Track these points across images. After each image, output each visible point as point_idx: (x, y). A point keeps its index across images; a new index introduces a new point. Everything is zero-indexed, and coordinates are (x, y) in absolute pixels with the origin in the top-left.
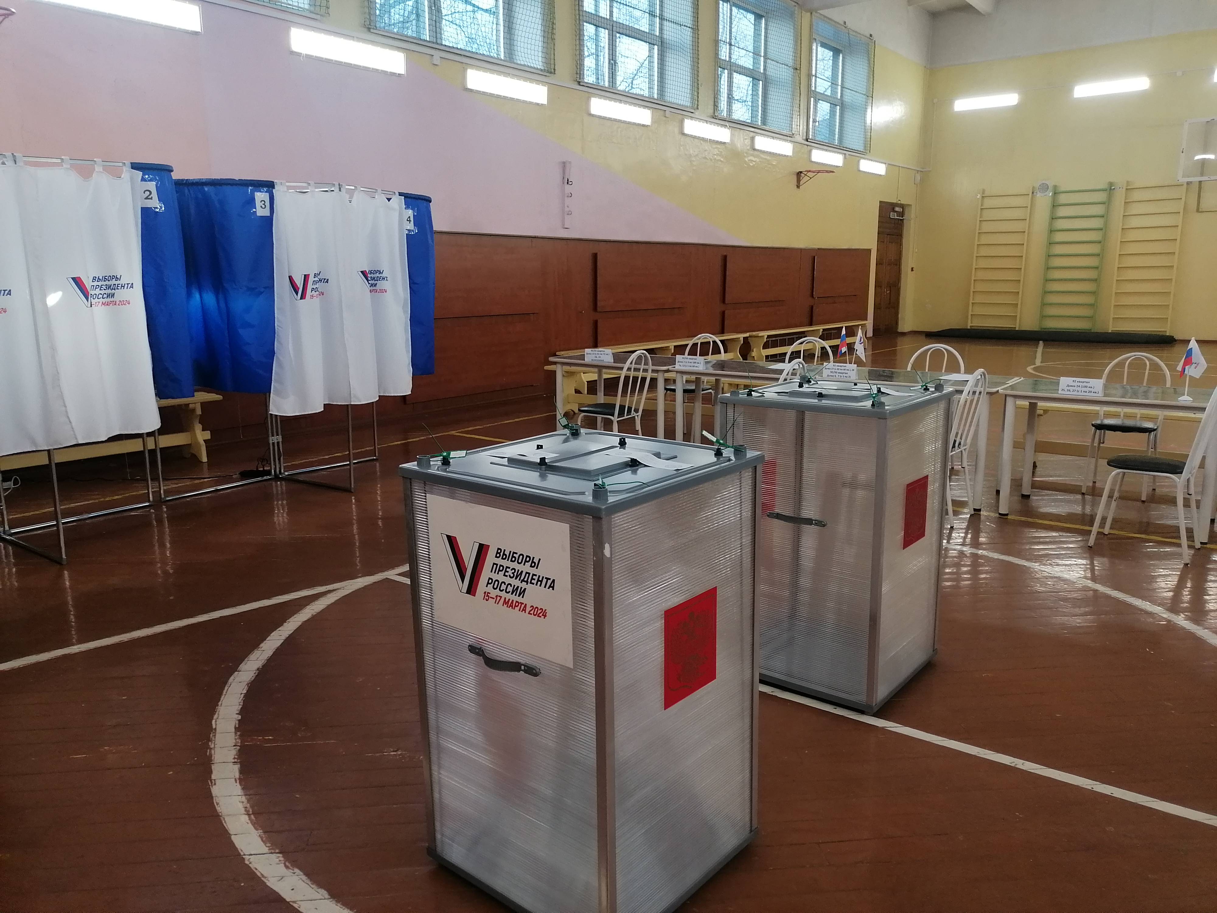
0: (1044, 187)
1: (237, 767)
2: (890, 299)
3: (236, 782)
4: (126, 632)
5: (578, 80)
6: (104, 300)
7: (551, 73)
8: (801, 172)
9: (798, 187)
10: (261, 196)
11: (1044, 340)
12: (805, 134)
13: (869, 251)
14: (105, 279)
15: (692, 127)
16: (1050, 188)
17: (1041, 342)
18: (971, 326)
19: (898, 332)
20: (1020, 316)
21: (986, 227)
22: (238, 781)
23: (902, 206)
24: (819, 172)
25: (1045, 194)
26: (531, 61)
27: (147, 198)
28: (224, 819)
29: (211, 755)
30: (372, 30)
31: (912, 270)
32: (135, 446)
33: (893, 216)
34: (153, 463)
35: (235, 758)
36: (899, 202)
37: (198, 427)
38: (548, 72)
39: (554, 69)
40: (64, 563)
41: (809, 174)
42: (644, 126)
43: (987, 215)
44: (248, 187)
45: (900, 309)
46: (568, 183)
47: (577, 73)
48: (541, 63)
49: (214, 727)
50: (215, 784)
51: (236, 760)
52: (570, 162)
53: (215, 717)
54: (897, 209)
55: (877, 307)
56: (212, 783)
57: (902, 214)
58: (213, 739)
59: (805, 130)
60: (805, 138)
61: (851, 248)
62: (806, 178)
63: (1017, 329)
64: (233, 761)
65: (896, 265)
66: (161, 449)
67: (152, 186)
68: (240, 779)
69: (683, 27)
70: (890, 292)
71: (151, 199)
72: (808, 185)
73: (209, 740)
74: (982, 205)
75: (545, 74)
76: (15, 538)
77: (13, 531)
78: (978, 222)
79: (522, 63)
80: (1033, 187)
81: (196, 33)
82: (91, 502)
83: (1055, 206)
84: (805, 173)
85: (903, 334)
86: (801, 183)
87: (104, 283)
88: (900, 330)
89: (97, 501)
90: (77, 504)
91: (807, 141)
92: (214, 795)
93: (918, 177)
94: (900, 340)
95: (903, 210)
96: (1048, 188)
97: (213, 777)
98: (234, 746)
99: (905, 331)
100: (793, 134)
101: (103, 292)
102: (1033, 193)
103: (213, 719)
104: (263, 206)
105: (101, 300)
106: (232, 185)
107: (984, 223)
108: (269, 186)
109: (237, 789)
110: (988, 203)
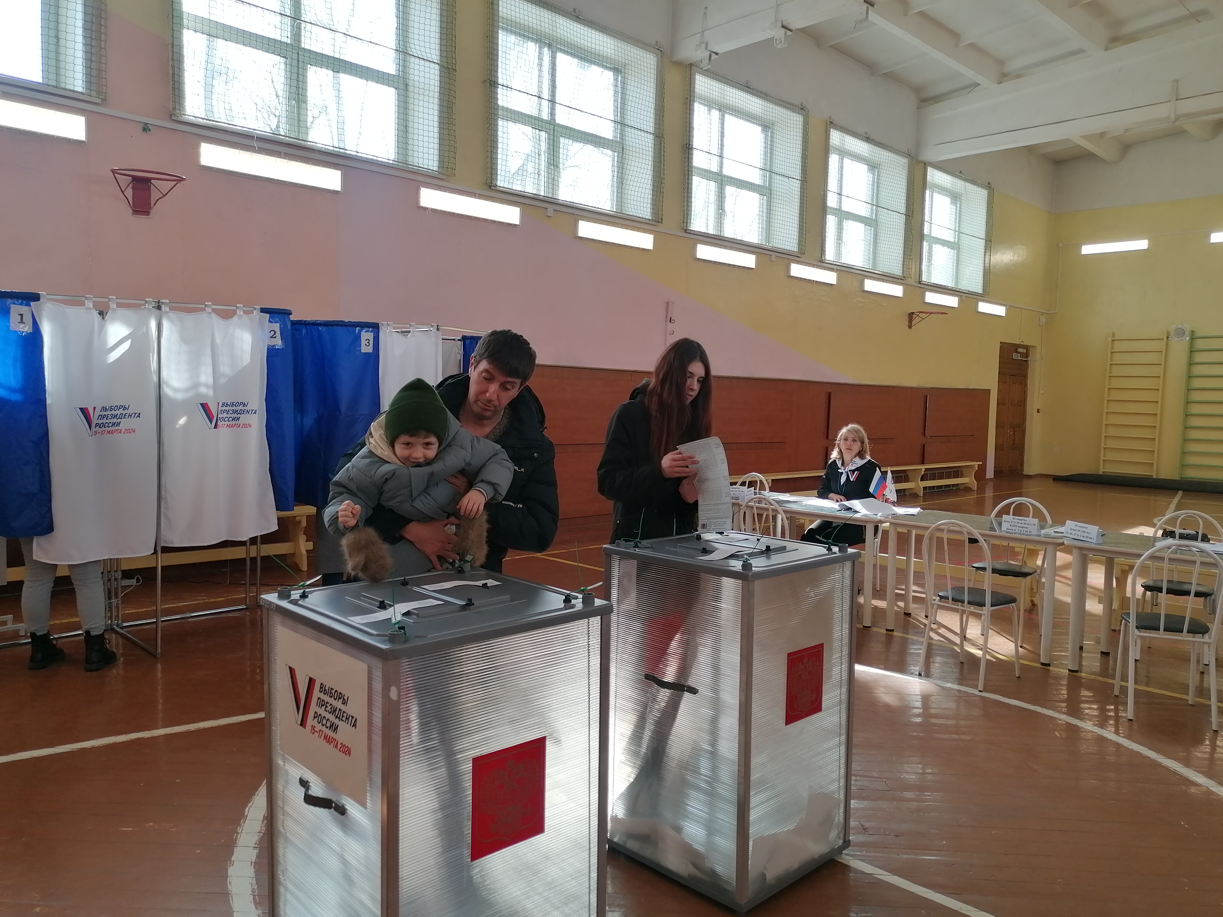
0: (1180, 332)
1: (256, 852)
2: (1014, 440)
3: (251, 865)
4: (194, 722)
5: (685, 228)
6: (229, 423)
7: (658, 222)
8: (913, 313)
9: (910, 327)
10: (366, 336)
11: (1184, 490)
12: (918, 277)
13: (988, 391)
14: (233, 404)
15: (798, 270)
16: (1187, 333)
17: (1180, 492)
18: (1103, 472)
19: (1023, 475)
20: (1158, 465)
21: (1117, 371)
22: (253, 864)
23: (1027, 347)
24: (931, 313)
25: (1181, 339)
26: (639, 212)
27: (271, 337)
28: (232, 897)
29: (236, 839)
30: (492, 188)
31: (1038, 411)
32: (238, 553)
33: (1015, 356)
34: (253, 570)
35: (256, 844)
36: (1022, 343)
37: (302, 538)
38: (655, 221)
39: (662, 219)
40: (159, 656)
41: (921, 315)
42: (748, 268)
43: (1118, 358)
44: (356, 327)
45: (1026, 451)
46: (670, 321)
47: (684, 222)
48: (649, 214)
49: (246, 814)
50: (233, 865)
51: (257, 845)
52: (673, 303)
53: (250, 805)
54: (1020, 350)
55: (998, 448)
56: (230, 863)
57: (1027, 355)
58: (243, 825)
59: (918, 273)
60: (917, 280)
61: (968, 387)
62: (918, 319)
63: (1154, 477)
64: (254, 846)
65: (1021, 406)
66: (262, 557)
67: (277, 327)
68: (255, 863)
69: (791, 179)
70: (1014, 433)
71: (275, 337)
72: (919, 326)
73: (239, 825)
74: (1112, 349)
75: (653, 223)
76: (125, 631)
77: (125, 624)
78: (1108, 365)
79: (631, 214)
80: (1168, 333)
81: (336, 192)
82: (197, 602)
83: (1192, 351)
84: (917, 314)
85: (1029, 477)
86: (913, 323)
87: (232, 408)
88: (1025, 473)
89: (202, 602)
90: (184, 604)
91: (920, 284)
92: (229, 874)
93: (1043, 319)
94: (1025, 482)
95: (1027, 351)
96: (1184, 333)
97: (233, 858)
98: (258, 833)
99: (1031, 474)
100: (904, 277)
101: (229, 416)
102: (1168, 338)
103: (247, 807)
104: (368, 344)
105: (227, 423)
106: (342, 326)
107: (1114, 367)
108: (375, 327)
109: (251, 871)
110: (1118, 346)
